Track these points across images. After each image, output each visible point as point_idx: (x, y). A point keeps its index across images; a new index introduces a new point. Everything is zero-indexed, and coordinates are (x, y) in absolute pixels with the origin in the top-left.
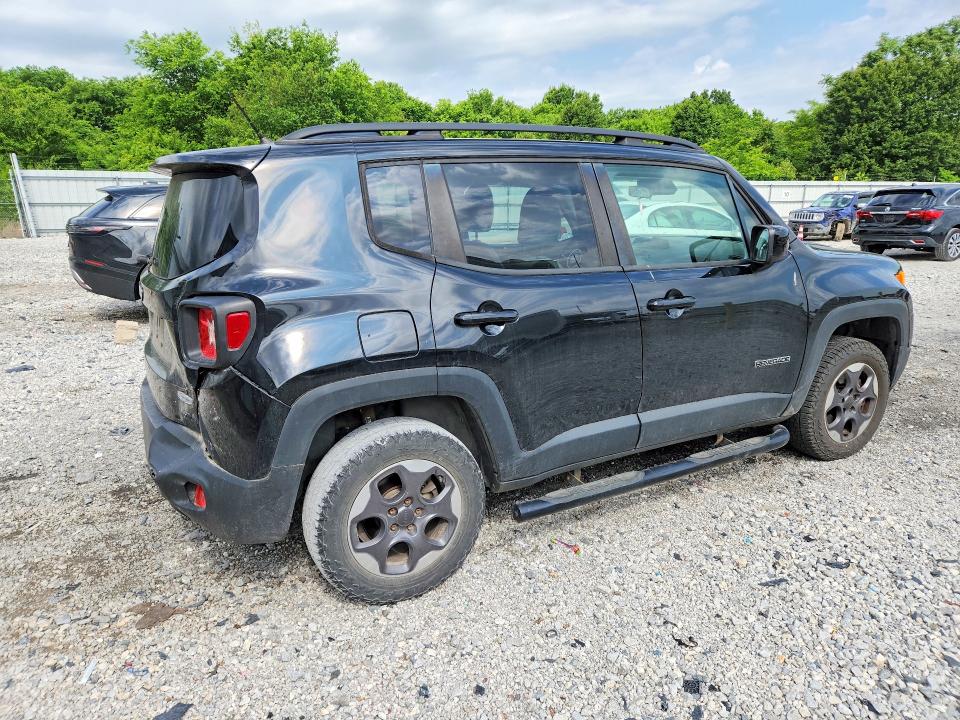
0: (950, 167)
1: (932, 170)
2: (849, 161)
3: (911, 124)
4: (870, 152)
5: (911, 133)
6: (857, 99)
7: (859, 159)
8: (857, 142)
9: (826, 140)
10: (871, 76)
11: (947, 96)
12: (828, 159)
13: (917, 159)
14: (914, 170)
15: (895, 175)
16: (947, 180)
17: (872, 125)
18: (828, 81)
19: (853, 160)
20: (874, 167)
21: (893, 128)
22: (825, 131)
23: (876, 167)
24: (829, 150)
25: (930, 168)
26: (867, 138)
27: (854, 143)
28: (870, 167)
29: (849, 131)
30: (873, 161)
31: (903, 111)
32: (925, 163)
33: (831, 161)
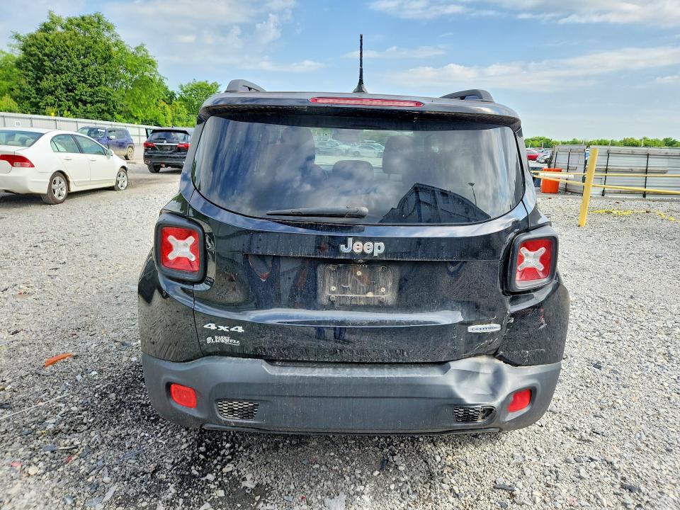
0: (120, 113)
1: (110, 114)
2: (53, 101)
3: (90, 80)
4: (67, 96)
5: (91, 86)
6: (48, 56)
7: (60, 100)
8: (56, 88)
9: (30, 83)
10: (53, 40)
11: (107, 64)
12: (35, 98)
13: (99, 105)
14: (99, 112)
15: (88, 115)
16: (120, 121)
17: (63, 76)
18: (17, 37)
19: (55, 101)
20: (72, 107)
21: (79, 81)
22: (27, 76)
23: (74, 108)
24: (34, 91)
25: (108, 111)
26: (63, 86)
27: (53, 89)
28: (69, 107)
29: (47, 79)
30: (71, 103)
31: (83, 70)
32: (106, 108)
33: (38, 100)
